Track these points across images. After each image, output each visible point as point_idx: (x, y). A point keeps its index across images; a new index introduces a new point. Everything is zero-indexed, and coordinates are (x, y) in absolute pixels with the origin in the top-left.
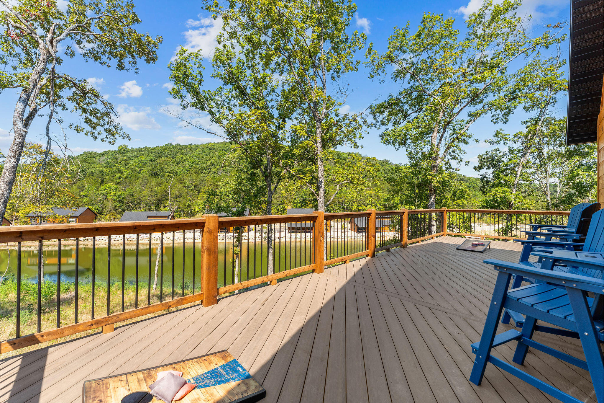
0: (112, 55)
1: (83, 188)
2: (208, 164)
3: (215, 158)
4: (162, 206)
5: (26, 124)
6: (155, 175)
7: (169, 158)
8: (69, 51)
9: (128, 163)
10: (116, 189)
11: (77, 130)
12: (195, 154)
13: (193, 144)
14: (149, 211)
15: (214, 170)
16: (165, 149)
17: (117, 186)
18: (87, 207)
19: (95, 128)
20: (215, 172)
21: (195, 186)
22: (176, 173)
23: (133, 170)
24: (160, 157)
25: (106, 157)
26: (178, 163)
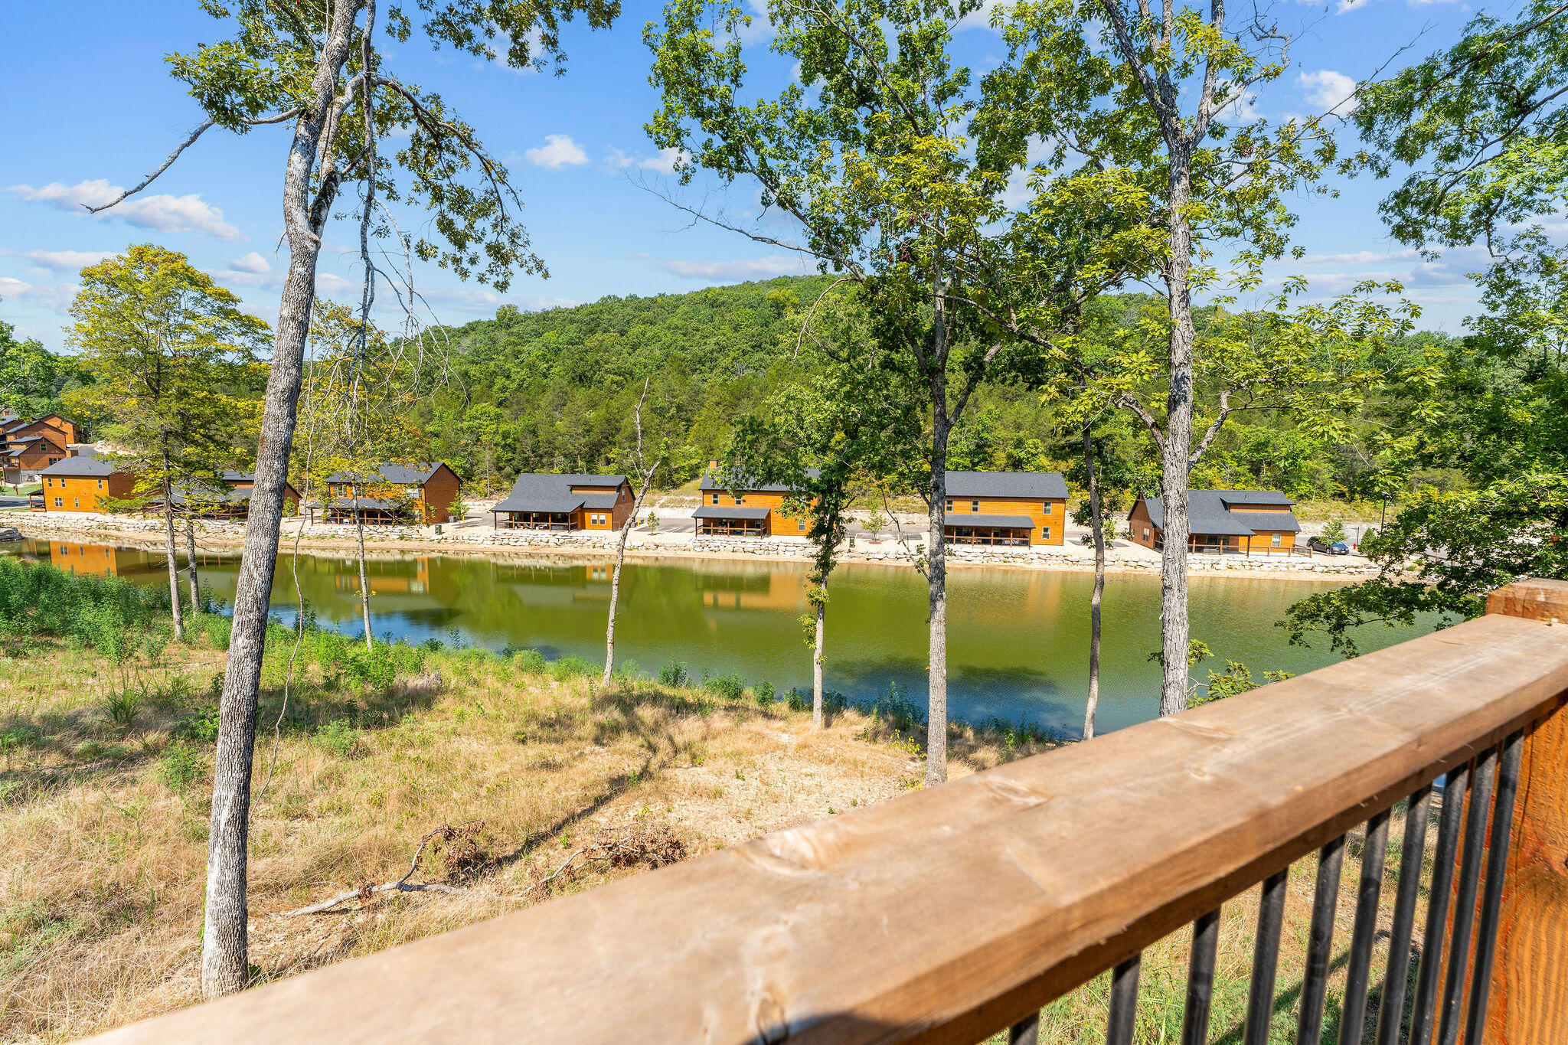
0: (497, 20)
1: (428, 415)
2: (708, 348)
3: (726, 328)
4: (602, 462)
5: (316, 223)
6: (581, 380)
7: (613, 334)
8: (397, 23)
9: (520, 352)
10: (498, 416)
11: (422, 252)
12: (675, 320)
13: (669, 294)
14: (573, 472)
15: (724, 362)
16: (601, 312)
17: (499, 411)
18: (441, 461)
19: (461, 246)
20: (726, 369)
21: (679, 408)
22: (631, 374)
23: (531, 367)
24: (592, 331)
25: (471, 337)
26: (634, 347)
